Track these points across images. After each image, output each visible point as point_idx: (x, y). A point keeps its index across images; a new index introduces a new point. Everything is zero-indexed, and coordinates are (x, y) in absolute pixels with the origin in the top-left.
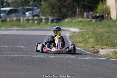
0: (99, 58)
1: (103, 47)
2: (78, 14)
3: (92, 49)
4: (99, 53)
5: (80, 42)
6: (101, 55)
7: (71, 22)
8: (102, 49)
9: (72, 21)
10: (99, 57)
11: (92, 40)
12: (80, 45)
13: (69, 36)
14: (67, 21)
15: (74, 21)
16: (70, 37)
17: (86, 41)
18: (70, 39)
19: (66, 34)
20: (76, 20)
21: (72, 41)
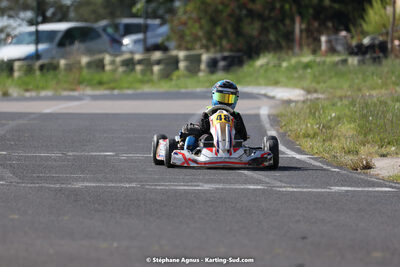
0: (370, 189)
1: (384, 151)
2: (301, 38)
3: (349, 159)
4: (372, 171)
5: (307, 136)
6: (380, 176)
7: (274, 66)
8: (383, 156)
9: (280, 66)
10: (374, 185)
11: (347, 129)
12: (307, 144)
13: (269, 116)
14: (262, 66)
15: (285, 64)
16: (274, 119)
17: (326, 131)
18: (272, 125)
19: (259, 108)
20: (294, 61)
21: (281, 131)
